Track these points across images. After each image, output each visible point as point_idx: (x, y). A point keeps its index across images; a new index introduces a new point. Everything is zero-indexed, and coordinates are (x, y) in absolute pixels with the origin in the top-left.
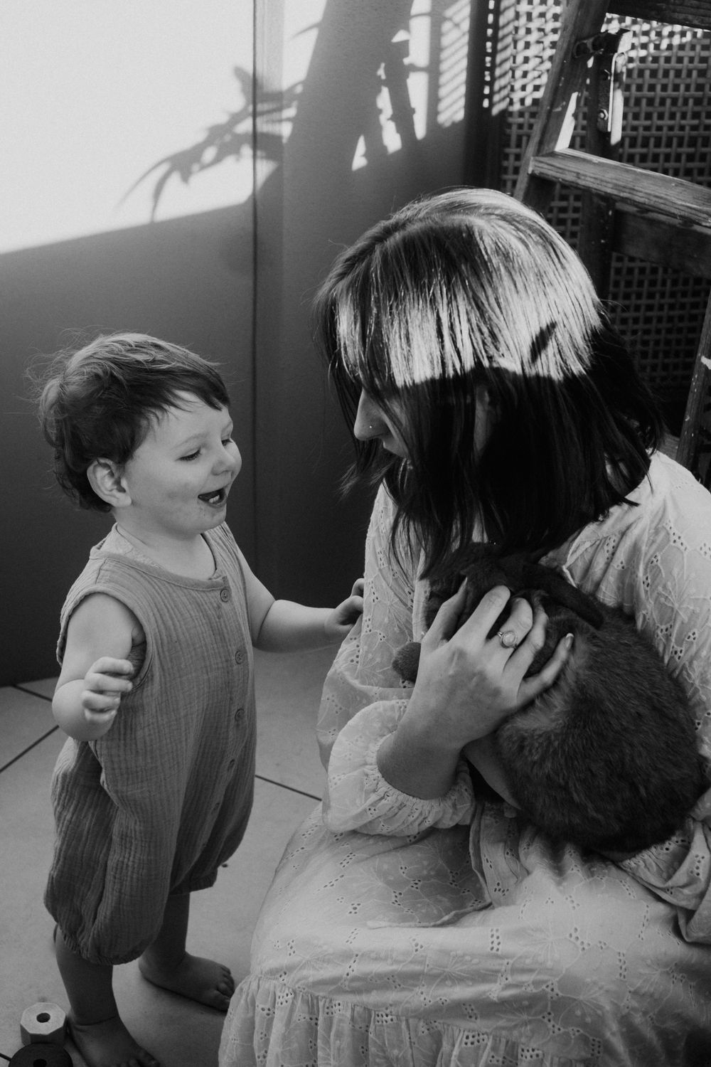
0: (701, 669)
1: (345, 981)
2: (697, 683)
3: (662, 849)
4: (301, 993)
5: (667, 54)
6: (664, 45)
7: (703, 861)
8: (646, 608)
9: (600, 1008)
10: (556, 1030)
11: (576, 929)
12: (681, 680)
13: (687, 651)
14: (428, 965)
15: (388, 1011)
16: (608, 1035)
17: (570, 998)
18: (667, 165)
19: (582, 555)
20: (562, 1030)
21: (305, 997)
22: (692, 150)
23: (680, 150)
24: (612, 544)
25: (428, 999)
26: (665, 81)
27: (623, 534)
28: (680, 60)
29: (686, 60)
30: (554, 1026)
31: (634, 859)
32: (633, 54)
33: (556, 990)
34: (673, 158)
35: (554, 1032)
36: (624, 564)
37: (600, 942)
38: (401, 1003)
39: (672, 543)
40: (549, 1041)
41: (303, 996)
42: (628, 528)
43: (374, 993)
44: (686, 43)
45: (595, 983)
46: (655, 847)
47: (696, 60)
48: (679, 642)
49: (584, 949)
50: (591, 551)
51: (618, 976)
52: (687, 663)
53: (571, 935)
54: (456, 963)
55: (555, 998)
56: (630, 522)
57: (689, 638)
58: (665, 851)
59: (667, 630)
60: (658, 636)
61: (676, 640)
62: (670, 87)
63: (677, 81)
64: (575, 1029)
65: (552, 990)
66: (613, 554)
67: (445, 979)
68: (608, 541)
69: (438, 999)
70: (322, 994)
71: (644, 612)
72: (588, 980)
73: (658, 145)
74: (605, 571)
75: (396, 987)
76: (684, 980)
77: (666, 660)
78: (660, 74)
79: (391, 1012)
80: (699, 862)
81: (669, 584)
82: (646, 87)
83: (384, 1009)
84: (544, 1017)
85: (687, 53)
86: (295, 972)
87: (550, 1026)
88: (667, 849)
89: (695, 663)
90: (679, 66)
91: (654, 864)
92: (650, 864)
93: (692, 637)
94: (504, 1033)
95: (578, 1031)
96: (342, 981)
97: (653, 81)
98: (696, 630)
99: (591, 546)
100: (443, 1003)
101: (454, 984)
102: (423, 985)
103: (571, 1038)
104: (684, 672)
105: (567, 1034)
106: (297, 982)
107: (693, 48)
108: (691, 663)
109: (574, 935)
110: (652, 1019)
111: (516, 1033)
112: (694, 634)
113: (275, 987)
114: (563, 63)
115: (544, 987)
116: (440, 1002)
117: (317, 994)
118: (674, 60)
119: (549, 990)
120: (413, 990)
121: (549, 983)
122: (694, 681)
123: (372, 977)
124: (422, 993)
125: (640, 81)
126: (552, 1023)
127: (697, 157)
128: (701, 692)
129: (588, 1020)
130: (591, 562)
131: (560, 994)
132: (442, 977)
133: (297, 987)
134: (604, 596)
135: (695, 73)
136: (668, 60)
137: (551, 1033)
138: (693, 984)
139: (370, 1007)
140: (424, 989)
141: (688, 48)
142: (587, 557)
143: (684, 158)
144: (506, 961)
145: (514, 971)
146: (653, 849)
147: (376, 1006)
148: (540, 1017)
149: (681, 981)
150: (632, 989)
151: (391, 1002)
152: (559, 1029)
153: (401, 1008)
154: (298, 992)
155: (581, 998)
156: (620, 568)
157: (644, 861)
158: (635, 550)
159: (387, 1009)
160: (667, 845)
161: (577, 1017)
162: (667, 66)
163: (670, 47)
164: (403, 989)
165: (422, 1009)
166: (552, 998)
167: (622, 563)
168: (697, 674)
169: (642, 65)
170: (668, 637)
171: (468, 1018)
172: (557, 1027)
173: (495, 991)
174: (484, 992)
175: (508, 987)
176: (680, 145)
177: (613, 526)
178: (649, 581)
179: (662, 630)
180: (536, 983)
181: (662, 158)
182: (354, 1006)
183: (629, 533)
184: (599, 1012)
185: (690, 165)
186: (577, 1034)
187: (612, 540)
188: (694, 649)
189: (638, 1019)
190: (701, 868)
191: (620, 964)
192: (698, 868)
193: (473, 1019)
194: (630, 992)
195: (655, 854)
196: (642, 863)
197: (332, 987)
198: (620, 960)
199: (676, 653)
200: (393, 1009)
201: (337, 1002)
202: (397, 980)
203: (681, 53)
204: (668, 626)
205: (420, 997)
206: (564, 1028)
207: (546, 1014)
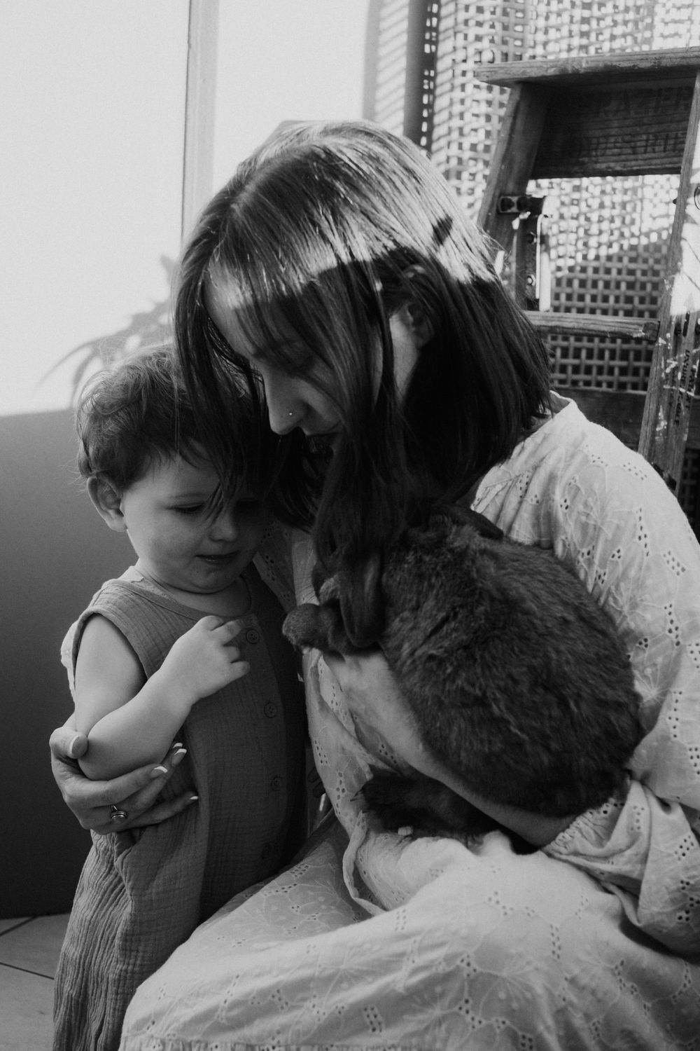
0: (629, 594)
1: (222, 1011)
2: (626, 609)
3: (599, 813)
4: (171, 1043)
5: (596, 264)
6: (591, 255)
7: (643, 813)
8: (565, 533)
9: (529, 988)
10: (476, 1023)
11: (496, 893)
12: (607, 608)
13: (612, 572)
14: (320, 966)
15: (274, 1043)
16: (541, 1028)
17: (490, 975)
18: (600, 378)
19: (493, 500)
20: (484, 1022)
21: (176, 1046)
22: (624, 363)
23: (612, 363)
24: (525, 480)
25: (322, 1011)
26: (594, 291)
27: (536, 468)
28: (608, 271)
29: (614, 272)
30: (473, 1019)
31: (568, 830)
32: (561, 262)
33: (474, 965)
34: (605, 370)
35: (473, 1027)
36: (539, 498)
37: (527, 908)
38: (290, 1026)
39: (591, 463)
40: (467, 1041)
41: (172, 1045)
42: (542, 459)
43: (257, 1022)
44: (614, 254)
45: (521, 956)
46: (591, 813)
47: (624, 272)
48: (603, 564)
49: (506, 914)
50: (502, 494)
51: (550, 953)
52: (613, 588)
53: (490, 899)
54: (354, 955)
55: (473, 975)
56: (544, 455)
57: (613, 556)
58: (603, 815)
59: (589, 553)
60: (579, 562)
61: (600, 562)
62: (599, 298)
63: (606, 292)
64: (501, 1019)
65: (469, 964)
66: (526, 491)
67: (340, 981)
68: (520, 478)
69: (334, 1007)
70: (195, 1038)
71: (563, 537)
72: (513, 951)
73: (590, 356)
74: (518, 511)
75: (282, 1008)
76: (635, 993)
77: (590, 587)
78: (589, 284)
79: (279, 1042)
80: (639, 814)
81: (590, 499)
82: (575, 297)
83: (270, 1039)
84: (460, 1008)
85: (614, 265)
86: (164, 1018)
87: (468, 1018)
88: (605, 812)
89: (622, 585)
90: (607, 277)
91: (592, 832)
92: (588, 833)
93: (617, 555)
94: (414, 1041)
95: (504, 1023)
96: (219, 1012)
97: (582, 291)
98: (620, 547)
99: (503, 489)
100: (340, 1012)
101: (351, 985)
102: (315, 996)
103: (495, 1034)
104: (611, 599)
105: (490, 1027)
106: (167, 1029)
107: (620, 259)
108: (617, 587)
109: (494, 899)
110: (596, 1029)
111: (428, 1038)
112: (619, 551)
113: (141, 1044)
114: (488, 216)
115: (458, 962)
116: (337, 1012)
117: (189, 1039)
118: (602, 271)
119: (464, 965)
120: (303, 1006)
121: (464, 956)
122: (622, 607)
123: (254, 998)
124: (314, 1006)
125: (569, 290)
126: (471, 1014)
127: (630, 371)
128: (628, 619)
129: (515, 1005)
130: (503, 505)
131: (479, 969)
132: (336, 978)
133: (166, 1034)
134: (518, 535)
135: (623, 286)
136: (596, 270)
137: (470, 1028)
138: (649, 1004)
139: (254, 1042)
140: (315, 1001)
141: (615, 259)
142: (498, 501)
143: (616, 371)
144: (413, 939)
145: (422, 950)
146: (588, 815)
147: (259, 1038)
148: (456, 1009)
149: (632, 993)
150: (569, 976)
151: (278, 1028)
152: (480, 1022)
153: (290, 1033)
154: (166, 1041)
155: (504, 974)
156: (534, 502)
157: (580, 831)
158: (552, 479)
159: (273, 1039)
160: (604, 807)
161: (500, 1001)
162: (596, 276)
163: (597, 258)
164: (293, 1008)
165: (316, 1027)
166: (468, 975)
167: (536, 496)
168: (625, 599)
169: (571, 275)
170: (590, 563)
171: (370, 1031)
172: (477, 1019)
173: (401, 980)
174: (388, 985)
175: (415, 971)
176: (612, 357)
177: (526, 462)
178: (568, 503)
179: (583, 554)
180: (449, 959)
181: (594, 370)
182: (235, 1045)
183: (544, 465)
184: (528, 995)
185: (624, 379)
186: (502, 1026)
187: (525, 476)
188: (620, 569)
189: (578, 1021)
190: (642, 821)
191: (553, 939)
192: (638, 821)
193: (377, 1032)
194: (566, 979)
195: (592, 820)
196: (578, 835)
197: (208, 1025)
198: (553, 934)
199: (600, 577)
200: (281, 1038)
201: (214, 1044)
202: (284, 997)
203: (609, 265)
204: (590, 548)
205: (311, 1012)
206: (485, 1018)
207: (463, 1002)
